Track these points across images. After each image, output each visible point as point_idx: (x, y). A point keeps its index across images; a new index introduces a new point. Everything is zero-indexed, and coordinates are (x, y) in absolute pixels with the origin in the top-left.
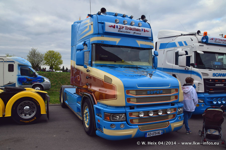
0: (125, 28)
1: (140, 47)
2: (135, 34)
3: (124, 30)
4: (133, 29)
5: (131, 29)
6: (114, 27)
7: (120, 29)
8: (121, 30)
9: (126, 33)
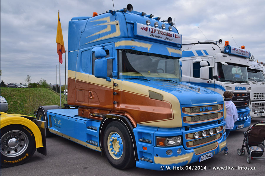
0: (157, 32)
1: (171, 55)
2: (167, 40)
3: (156, 34)
4: (165, 34)
5: (163, 34)
6: (146, 29)
7: (152, 32)
8: (153, 34)
9: (158, 38)
